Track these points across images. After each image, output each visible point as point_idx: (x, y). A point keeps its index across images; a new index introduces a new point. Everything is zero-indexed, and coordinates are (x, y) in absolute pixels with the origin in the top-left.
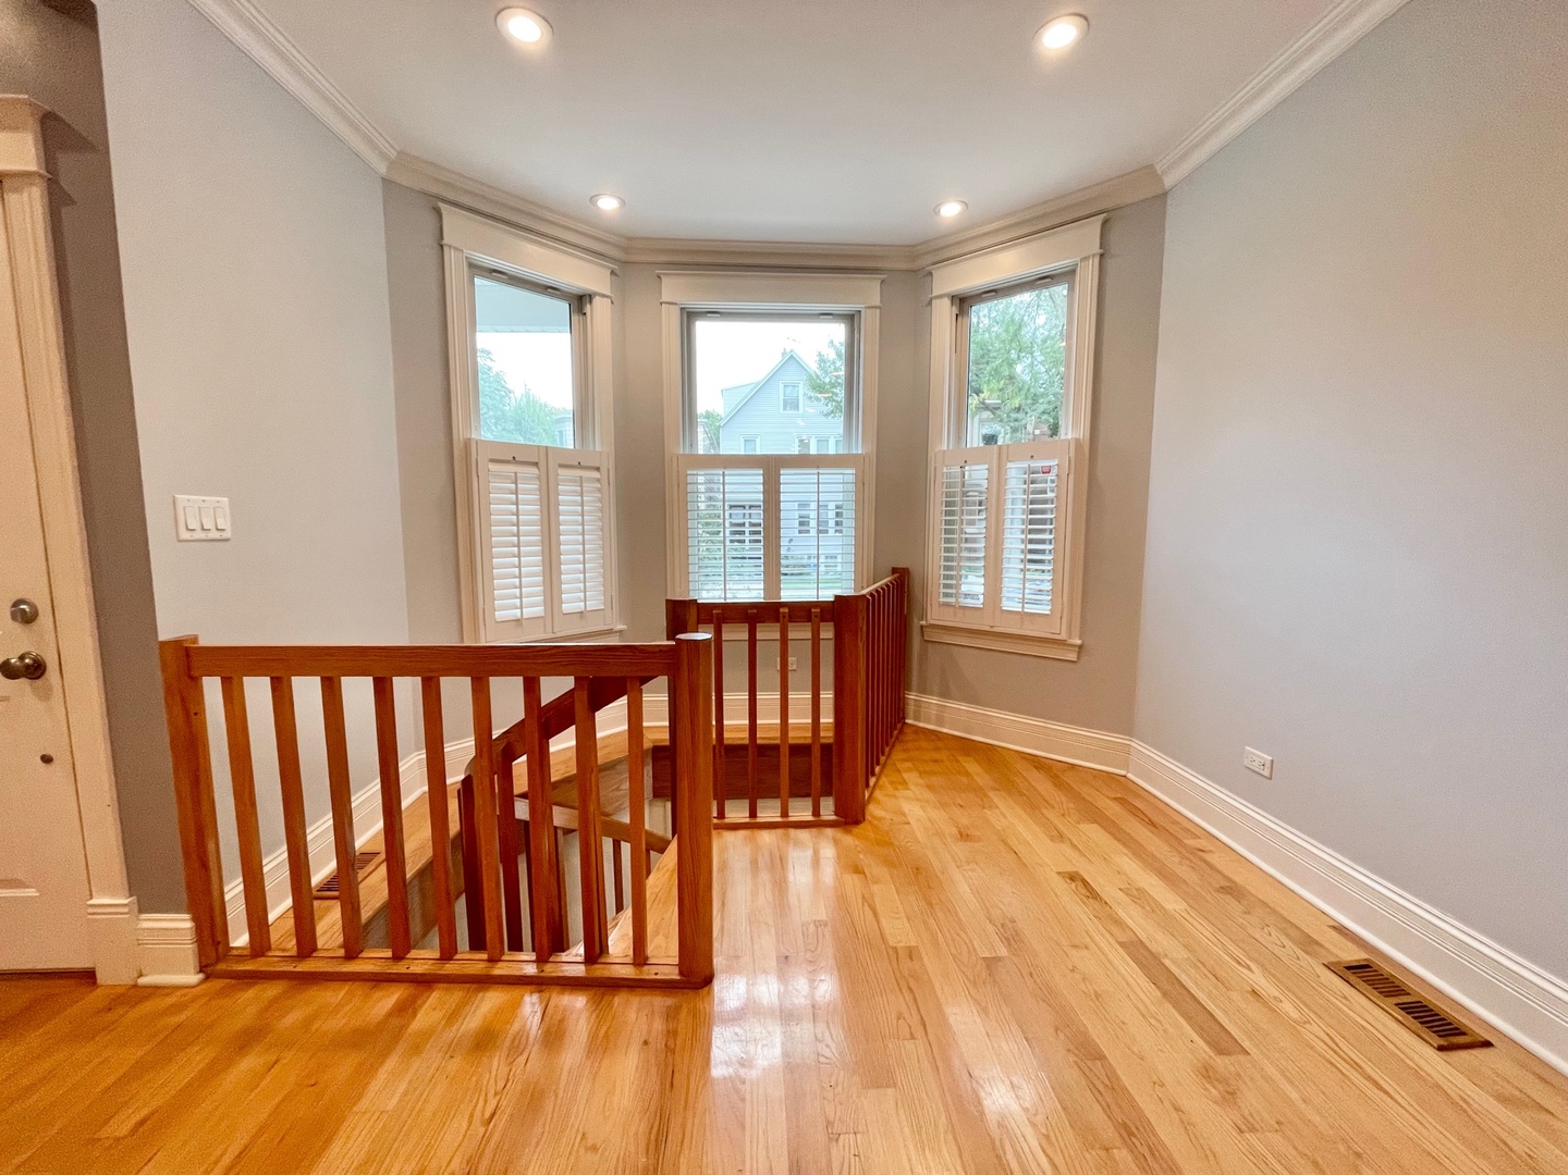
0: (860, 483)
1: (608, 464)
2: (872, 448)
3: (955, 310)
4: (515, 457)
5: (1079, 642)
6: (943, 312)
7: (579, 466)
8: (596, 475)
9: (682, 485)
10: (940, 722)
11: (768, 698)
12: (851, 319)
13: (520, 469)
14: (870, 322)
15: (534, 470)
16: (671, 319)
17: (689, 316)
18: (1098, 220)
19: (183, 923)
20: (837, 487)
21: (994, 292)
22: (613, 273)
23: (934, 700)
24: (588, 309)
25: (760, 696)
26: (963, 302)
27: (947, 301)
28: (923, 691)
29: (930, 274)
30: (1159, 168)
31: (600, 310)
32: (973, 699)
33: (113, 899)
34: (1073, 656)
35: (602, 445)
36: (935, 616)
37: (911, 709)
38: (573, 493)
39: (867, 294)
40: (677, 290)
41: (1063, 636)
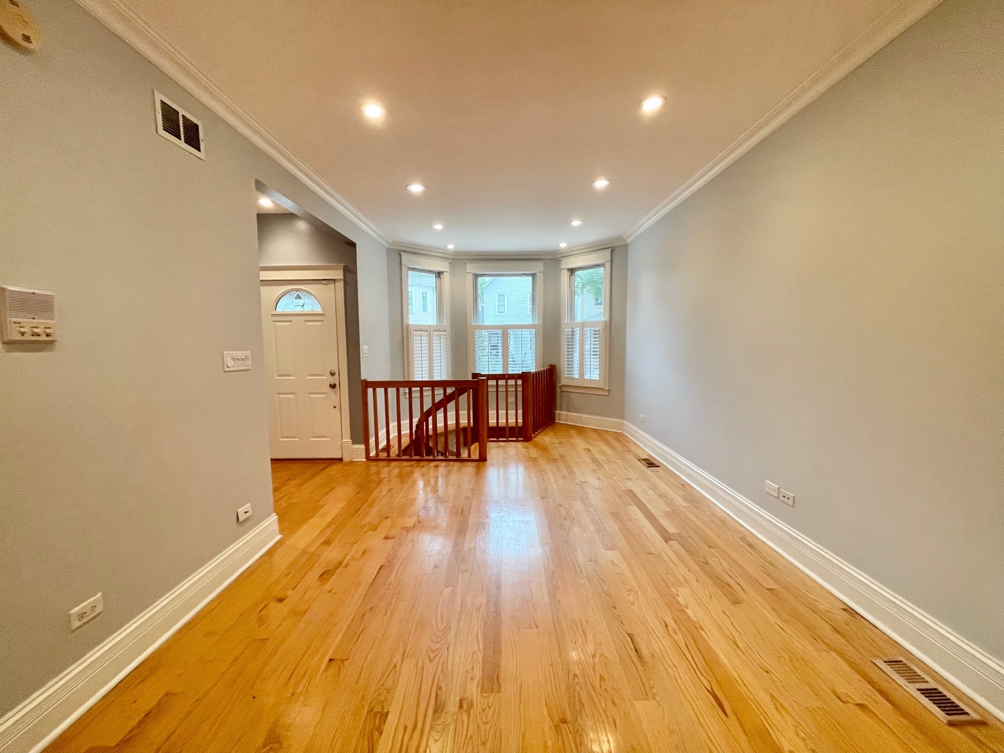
0: (537, 334)
1: (448, 329)
2: (541, 321)
3: (569, 273)
4: (420, 329)
5: (607, 388)
6: (565, 274)
7: (439, 331)
8: (444, 333)
9: (473, 336)
10: (566, 420)
11: (502, 412)
12: (533, 275)
13: (423, 333)
14: (540, 277)
15: (426, 333)
16: (470, 278)
17: (476, 276)
18: (610, 250)
19: (363, 446)
20: (529, 337)
21: (581, 268)
22: (450, 263)
23: (564, 413)
24: (442, 276)
25: (500, 412)
26: (572, 271)
27: (566, 271)
28: (561, 410)
29: (560, 260)
30: (625, 237)
31: (446, 277)
32: (578, 412)
33: (348, 440)
34: (606, 394)
35: (446, 323)
36: (564, 381)
37: (557, 417)
38: (437, 340)
39: (538, 267)
40: (471, 268)
41: (603, 387)
